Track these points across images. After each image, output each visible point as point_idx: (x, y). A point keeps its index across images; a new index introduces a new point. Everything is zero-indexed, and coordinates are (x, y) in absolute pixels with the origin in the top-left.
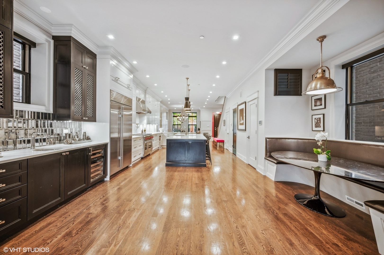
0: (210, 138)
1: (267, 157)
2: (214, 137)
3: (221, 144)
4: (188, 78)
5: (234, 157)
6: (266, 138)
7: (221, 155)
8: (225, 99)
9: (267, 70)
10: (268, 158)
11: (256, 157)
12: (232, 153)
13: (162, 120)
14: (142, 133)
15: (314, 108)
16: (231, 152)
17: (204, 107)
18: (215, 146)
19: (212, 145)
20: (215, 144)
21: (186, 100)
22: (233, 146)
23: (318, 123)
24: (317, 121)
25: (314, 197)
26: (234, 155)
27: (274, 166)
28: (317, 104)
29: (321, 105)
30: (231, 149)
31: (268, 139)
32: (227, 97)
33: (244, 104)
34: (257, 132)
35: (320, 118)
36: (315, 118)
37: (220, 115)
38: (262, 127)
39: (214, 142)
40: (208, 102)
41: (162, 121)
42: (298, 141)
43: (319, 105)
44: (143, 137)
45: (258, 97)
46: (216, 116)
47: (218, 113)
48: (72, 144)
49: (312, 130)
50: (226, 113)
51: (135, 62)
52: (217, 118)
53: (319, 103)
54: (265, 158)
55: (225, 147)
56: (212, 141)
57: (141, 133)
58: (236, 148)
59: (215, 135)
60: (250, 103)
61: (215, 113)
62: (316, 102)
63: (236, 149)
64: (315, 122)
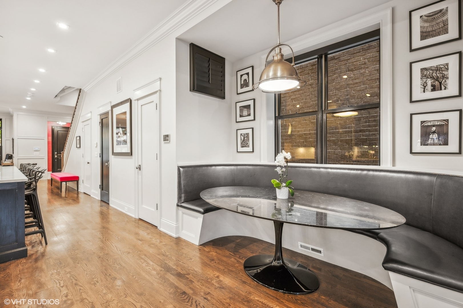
0: (39, 175)
1: (182, 203)
2: (53, 171)
3: (71, 184)
5: (104, 208)
6: (179, 168)
7: (73, 208)
8: (79, 95)
9: (178, 39)
10: (183, 205)
11: (157, 204)
12: (99, 199)
15: (239, 119)
16: (97, 198)
17: (24, 106)
18: (56, 190)
19: (48, 189)
20: (57, 185)
22: (100, 186)
23: (245, 142)
24: (244, 138)
25: (275, 261)
26: (104, 204)
27: (197, 218)
28: (244, 114)
29: (249, 115)
30: (96, 194)
31: (181, 169)
32: (85, 89)
33: (128, 104)
34: (159, 157)
35: (248, 134)
36: (241, 134)
37: (67, 129)
38: (170, 148)
39: (52, 181)
40: (33, 95)
42: (225, 168)
43: (246, 115)
45: (160, 91)
46: (56, 130)
47: (62, 123)
49: (237, 152)
50: (83, 122)
52: (60, 135)
53: (246, 112)
54: (178, 205)
55: (81, 189)
56: (48, 180)
58: (108, 190)
59: (56, 167)
60: (141, 102)
61: (54, 124)
62: (241, 111)
63: (109, 192)
64: (241, 139)
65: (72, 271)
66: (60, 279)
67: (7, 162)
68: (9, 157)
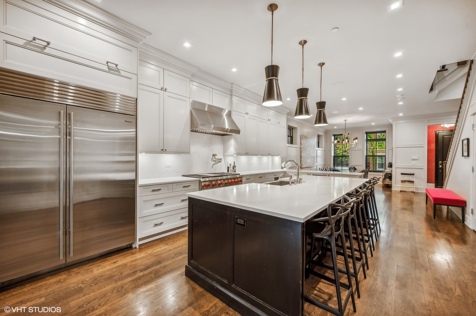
13: (302, 148)
14: (228, 171)
17: (401, 115)
21: (268, 76)
41: (302, 150)
44: (200, 181)
46: (441, 134)
47: (449, 126)
50: (473, 115)
52: (446, 140)
55: (469, 223)
57: (226, 172)
61: (438, 128)
67: (388, 170)
68: (391, 165)
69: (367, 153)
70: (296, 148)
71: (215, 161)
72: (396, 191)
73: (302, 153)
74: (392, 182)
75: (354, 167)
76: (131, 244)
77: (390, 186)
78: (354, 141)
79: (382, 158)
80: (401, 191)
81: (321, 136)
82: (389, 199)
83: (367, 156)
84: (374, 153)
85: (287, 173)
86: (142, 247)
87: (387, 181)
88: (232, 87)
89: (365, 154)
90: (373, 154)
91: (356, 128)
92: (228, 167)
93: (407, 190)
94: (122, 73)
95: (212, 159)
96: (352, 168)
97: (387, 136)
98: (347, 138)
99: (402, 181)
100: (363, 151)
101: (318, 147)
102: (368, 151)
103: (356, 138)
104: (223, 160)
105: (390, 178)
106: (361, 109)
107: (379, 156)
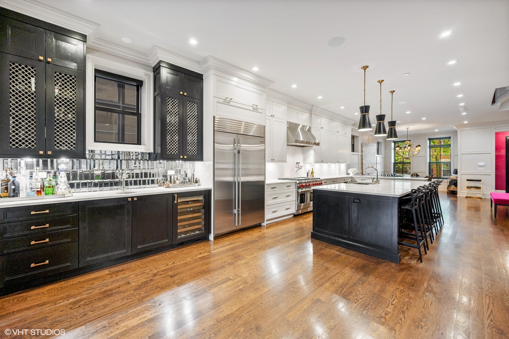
4: (367, 67)
13: (363, 155)
14: (308, 176)
17: (466, 122)
41: (363, 157)
44: (296, 183)
48: (170, 187)
51: (255, 69)
57: (306, 177)
65: (413, 299)
66: (398, 297)
67: (453, 176)
68: (456, 172)
69: (430, 160)
70: (358, 156)
71: (298, 168)
72: (462, 198)
73: (363, 160)
74: (457, 189)
75: (417, 174)
76: (260, 223)
77: (455, 192)
78: (417, 148)
79: (447, 165)
80: (467, 197)
81: (380, 142)
82: (454, 204)
83: (430, 163)
84: (438, 159)
85: (354, 178)
86: (269, 226)
87: (453, 188)
88: (312, 108)
89: (428, 161)
90: (436, 160)
91: (418, 135)
92: (308, 173)
93: (474, 196)
94: (259, 110)
95: (296, 166)
96: (414, 175)
97: (451, 142)
98: (410, 146)
99: (468, 187)
100: (426, 157)
101: (378, 154)
102: (431, 157)
103: (419, 146)
104: (303, 167)
105: (456, 185)
106: (424, 119)
107: (444, 163)
